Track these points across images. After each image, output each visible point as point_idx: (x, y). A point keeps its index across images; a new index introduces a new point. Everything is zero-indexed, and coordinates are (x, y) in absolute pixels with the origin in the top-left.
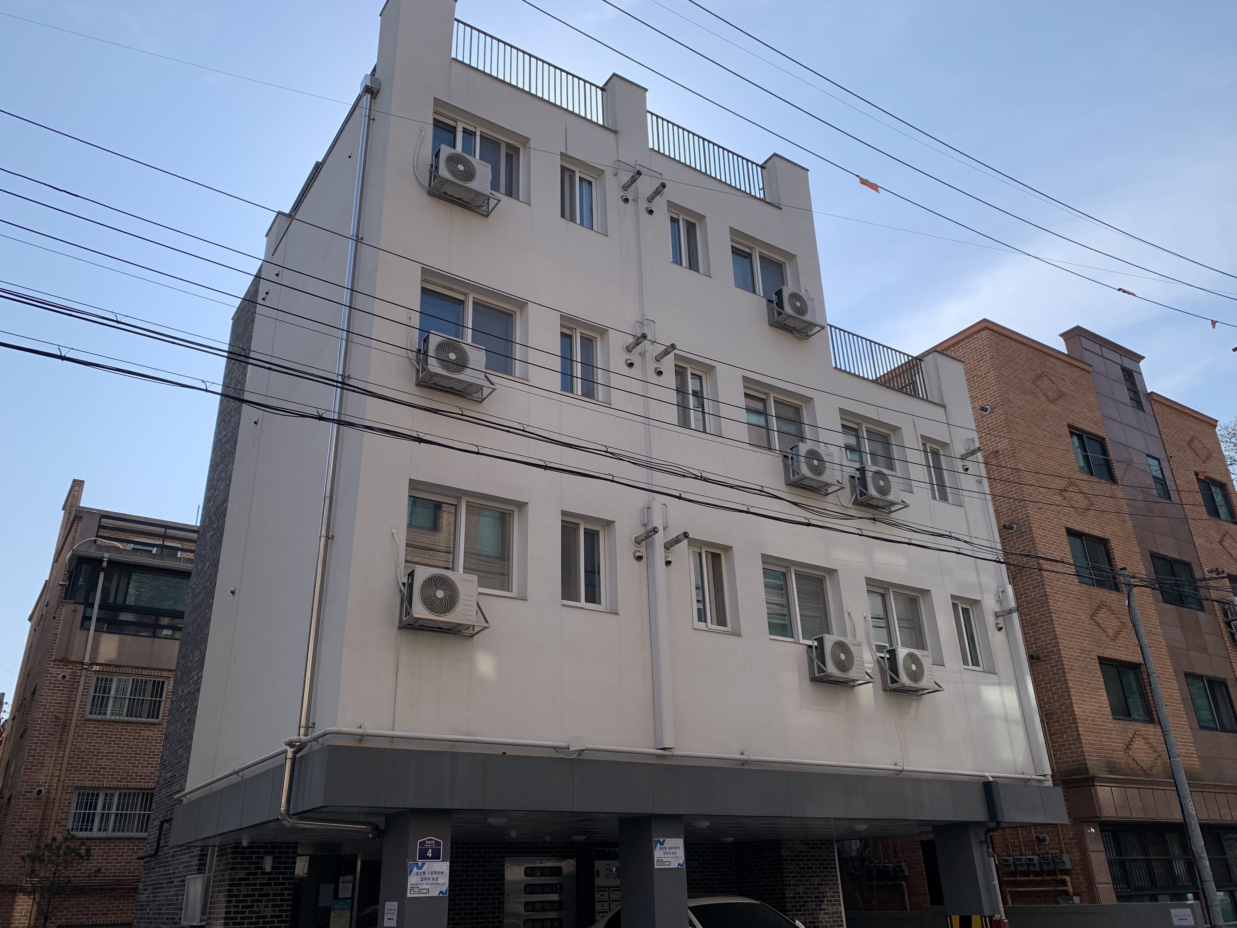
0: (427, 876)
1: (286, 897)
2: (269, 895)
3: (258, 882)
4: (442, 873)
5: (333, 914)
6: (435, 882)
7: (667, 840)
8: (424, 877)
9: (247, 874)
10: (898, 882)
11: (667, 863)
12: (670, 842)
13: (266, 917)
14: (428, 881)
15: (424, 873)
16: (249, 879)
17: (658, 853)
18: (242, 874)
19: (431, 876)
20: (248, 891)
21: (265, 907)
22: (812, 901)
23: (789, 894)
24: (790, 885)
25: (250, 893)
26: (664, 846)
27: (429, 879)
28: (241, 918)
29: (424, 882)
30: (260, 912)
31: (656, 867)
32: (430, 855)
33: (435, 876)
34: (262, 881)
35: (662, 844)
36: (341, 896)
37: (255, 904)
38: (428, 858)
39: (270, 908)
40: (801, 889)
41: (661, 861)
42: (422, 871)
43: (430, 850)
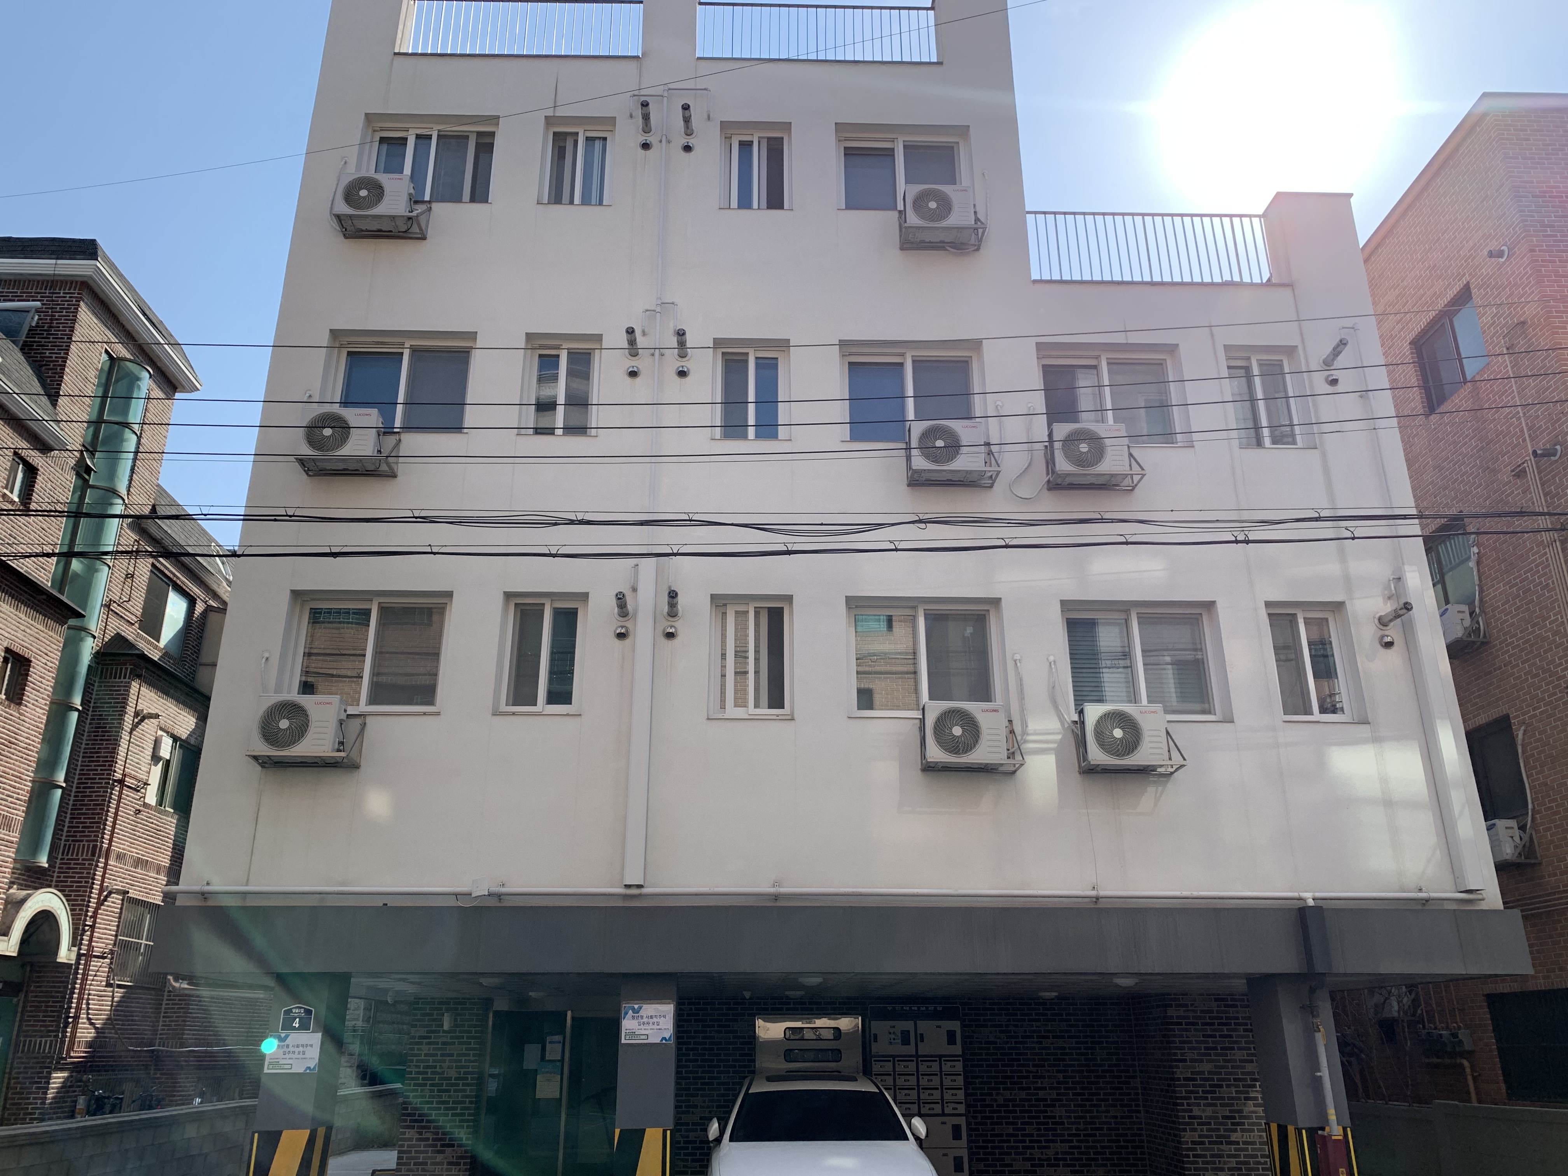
0: (291, 1049)
1: (471, 1058)
2: (452, 1055)
3: (440, 1041)
4: (311, 1046)
5: (539, 1078)
6: (301, 1056)
7: (645, 1006)
8: (287, 1050)
9: (428, 1032)
10: (1458, 1061)
11: (642, 1037)
12: (649, 1009)
13: (450, 1079)
14: (291, 1055)
15: (288, 1046)
16: (430, 1038)
17: (628, 1024)
18: (422, 1032)
19: (297, 1050)
20: (429, 1050)
21: (449, 1068)
22: (1228, 1086)
23: (1181, 1072)
24: (1185, 1061)
25: (431, 1052)
26: (639, 1014)
27: (294, 1052)
28: (423, 1079)
29: (287, 1056)
30: (443, 1073)
31: (623, 1041)
32: (297, 1025)
33: (301, 1049)
34: (445, 1040)
35: (636, 1011)
36: (548, 1057)
37: (438, 1064)
38: (295, 1028)
39: (454, 1070)
40: (1207, 1067)
41: (633, 1034)
42: (285, 1043)
43: (297, 1020)
